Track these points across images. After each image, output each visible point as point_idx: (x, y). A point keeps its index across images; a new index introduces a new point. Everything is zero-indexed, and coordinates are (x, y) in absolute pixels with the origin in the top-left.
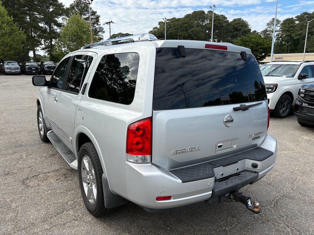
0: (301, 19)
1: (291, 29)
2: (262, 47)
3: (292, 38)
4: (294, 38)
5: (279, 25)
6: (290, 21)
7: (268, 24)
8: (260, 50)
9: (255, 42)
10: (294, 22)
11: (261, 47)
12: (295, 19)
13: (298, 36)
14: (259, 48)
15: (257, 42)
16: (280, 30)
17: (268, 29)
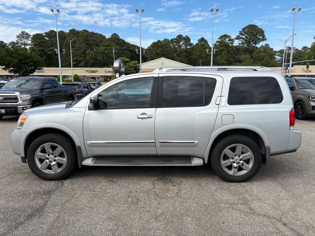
0: (49, 35)
1: (42, 44)
2: (32, 60)
3: (45, 53)
4: (48, 53)
5: (30, 39)
6: (41, 36)
7: (18, 37)
8: (30, 63)
9: (23, 55)
10: (44, 38)
11: (30, 60)
12: (45, 35)
13: (51, 51)
14: (30, 61)
15: (25, 55)
16: (32, 44)
17: (19, 41)
